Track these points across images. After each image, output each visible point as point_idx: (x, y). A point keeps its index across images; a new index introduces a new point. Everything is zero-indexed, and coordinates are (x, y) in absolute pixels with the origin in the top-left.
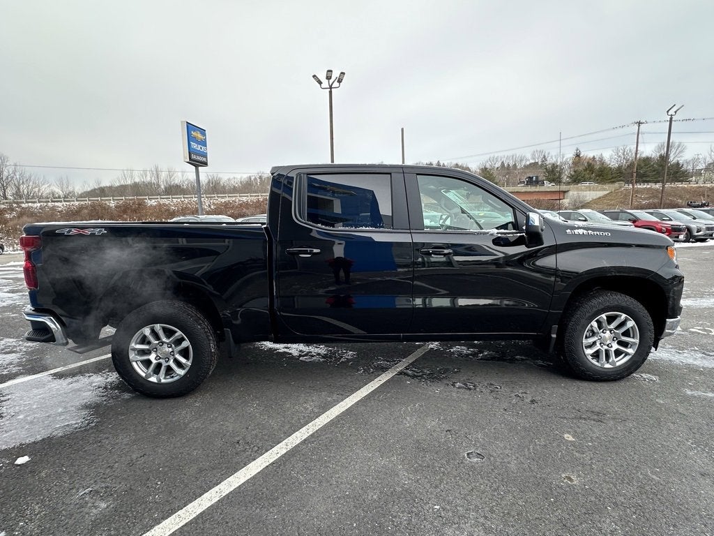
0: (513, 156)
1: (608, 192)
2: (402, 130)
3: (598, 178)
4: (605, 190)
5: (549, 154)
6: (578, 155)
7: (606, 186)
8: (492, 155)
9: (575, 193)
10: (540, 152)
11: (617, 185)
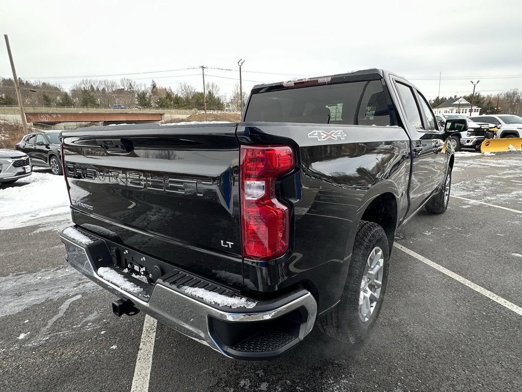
0: (105, 82)
1: (189, 115)
2: (6, 37)
3: (175, 105)
4: (187, 114)
5: (135, 83)
6: (154, 86)
7: (188, 111)
8: (85, 79)
9: (169, 115)
10: (128, 80)
11: (193, 110)
